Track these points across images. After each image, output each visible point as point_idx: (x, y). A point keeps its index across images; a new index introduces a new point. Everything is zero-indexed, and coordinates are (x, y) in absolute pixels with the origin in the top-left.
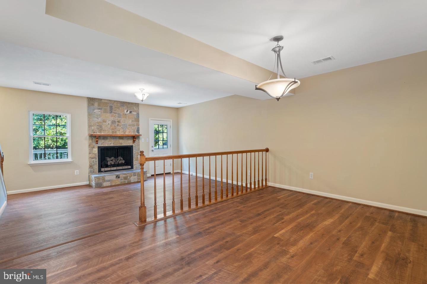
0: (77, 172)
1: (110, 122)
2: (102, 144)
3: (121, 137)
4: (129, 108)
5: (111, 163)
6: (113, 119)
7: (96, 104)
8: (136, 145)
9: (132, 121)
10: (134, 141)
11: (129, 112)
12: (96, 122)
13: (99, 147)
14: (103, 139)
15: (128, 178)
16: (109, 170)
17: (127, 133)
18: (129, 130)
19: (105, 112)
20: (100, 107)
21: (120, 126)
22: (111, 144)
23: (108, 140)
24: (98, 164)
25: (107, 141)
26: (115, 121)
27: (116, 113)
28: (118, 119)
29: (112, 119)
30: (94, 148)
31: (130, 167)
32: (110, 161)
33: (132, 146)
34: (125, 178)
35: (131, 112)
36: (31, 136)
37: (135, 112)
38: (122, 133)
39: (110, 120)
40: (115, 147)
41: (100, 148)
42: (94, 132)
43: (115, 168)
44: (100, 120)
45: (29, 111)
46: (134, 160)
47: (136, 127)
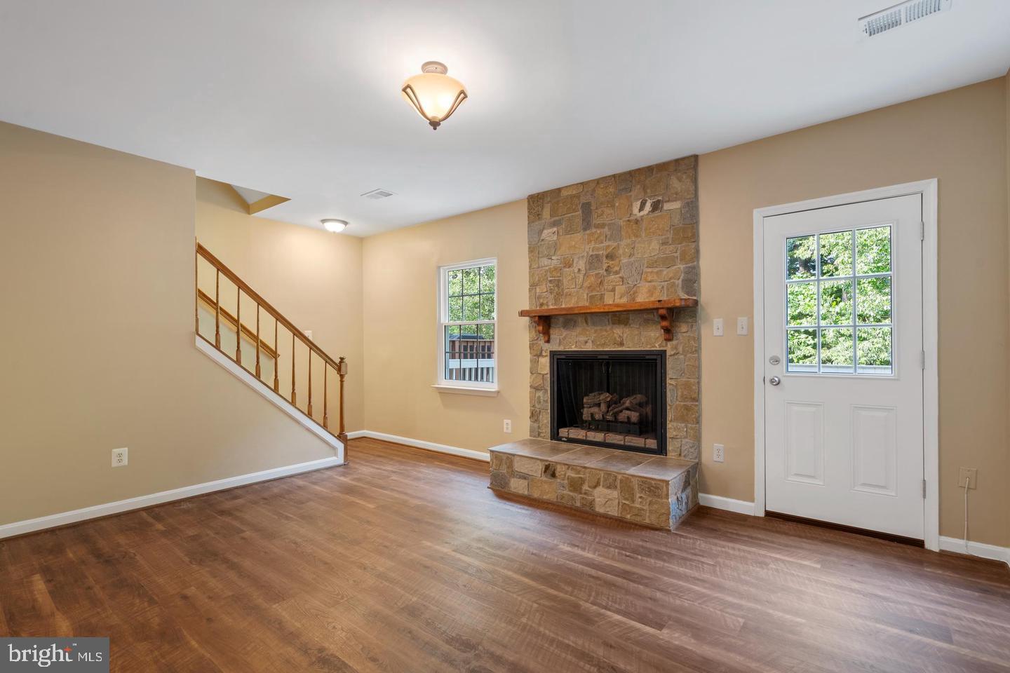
0: (507, 424)
1: (581, 264)
2: (560, 344)
3: (620, 317)
4: (648, 191)
5: (592, 415)
6: (593, 251)
7: (546, 213)
8: (680, 349)
9: (663, 244)
10: (669, 333)
11: (648, 207)
12: (546, 271)
13: (553, 354)
14: (564, 327)
15: (585, 487)
16: (580, 437)
17: (643, 298)
18: (648, 284)
19: (570, 231)
20: (557, 218)
21: (617, 273)
22: (586, 342)
23: (578, 330)
24: (549, 411)
25: (574, 334)
26: (597, 256)
27: (602, 226)
28: (608, 246)
29: (589, 249)
30: (540, 355)
31: (652, 443)
32: (595, 405)
33: (662, 354)
34: (576, 485)
35: (656, 206)
36: (441, 325)
37: (675, 200)
38: (624, 300)
39: (583, 257)
40: (600, 357)
41: (556, 357)
42: (542, 305)
43: (598, 437)
44: (555, 261)
45: (439, 268)
46: (669, 418)
47: (682, 267)
